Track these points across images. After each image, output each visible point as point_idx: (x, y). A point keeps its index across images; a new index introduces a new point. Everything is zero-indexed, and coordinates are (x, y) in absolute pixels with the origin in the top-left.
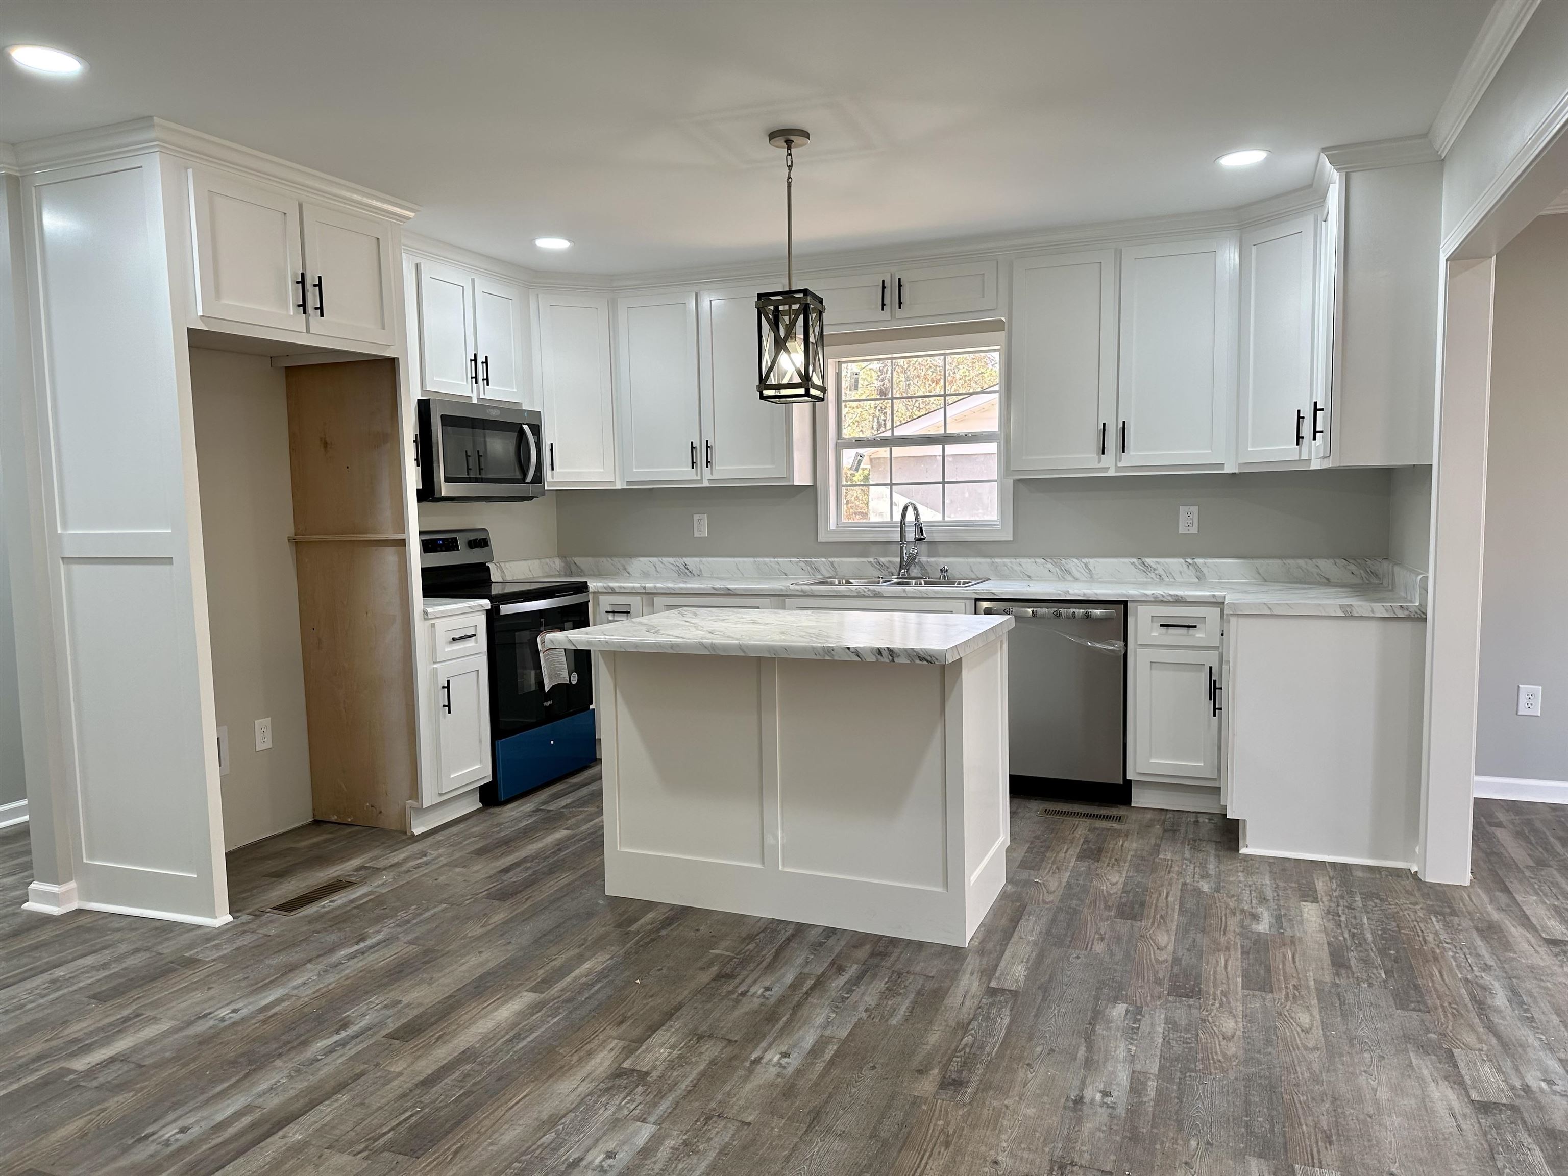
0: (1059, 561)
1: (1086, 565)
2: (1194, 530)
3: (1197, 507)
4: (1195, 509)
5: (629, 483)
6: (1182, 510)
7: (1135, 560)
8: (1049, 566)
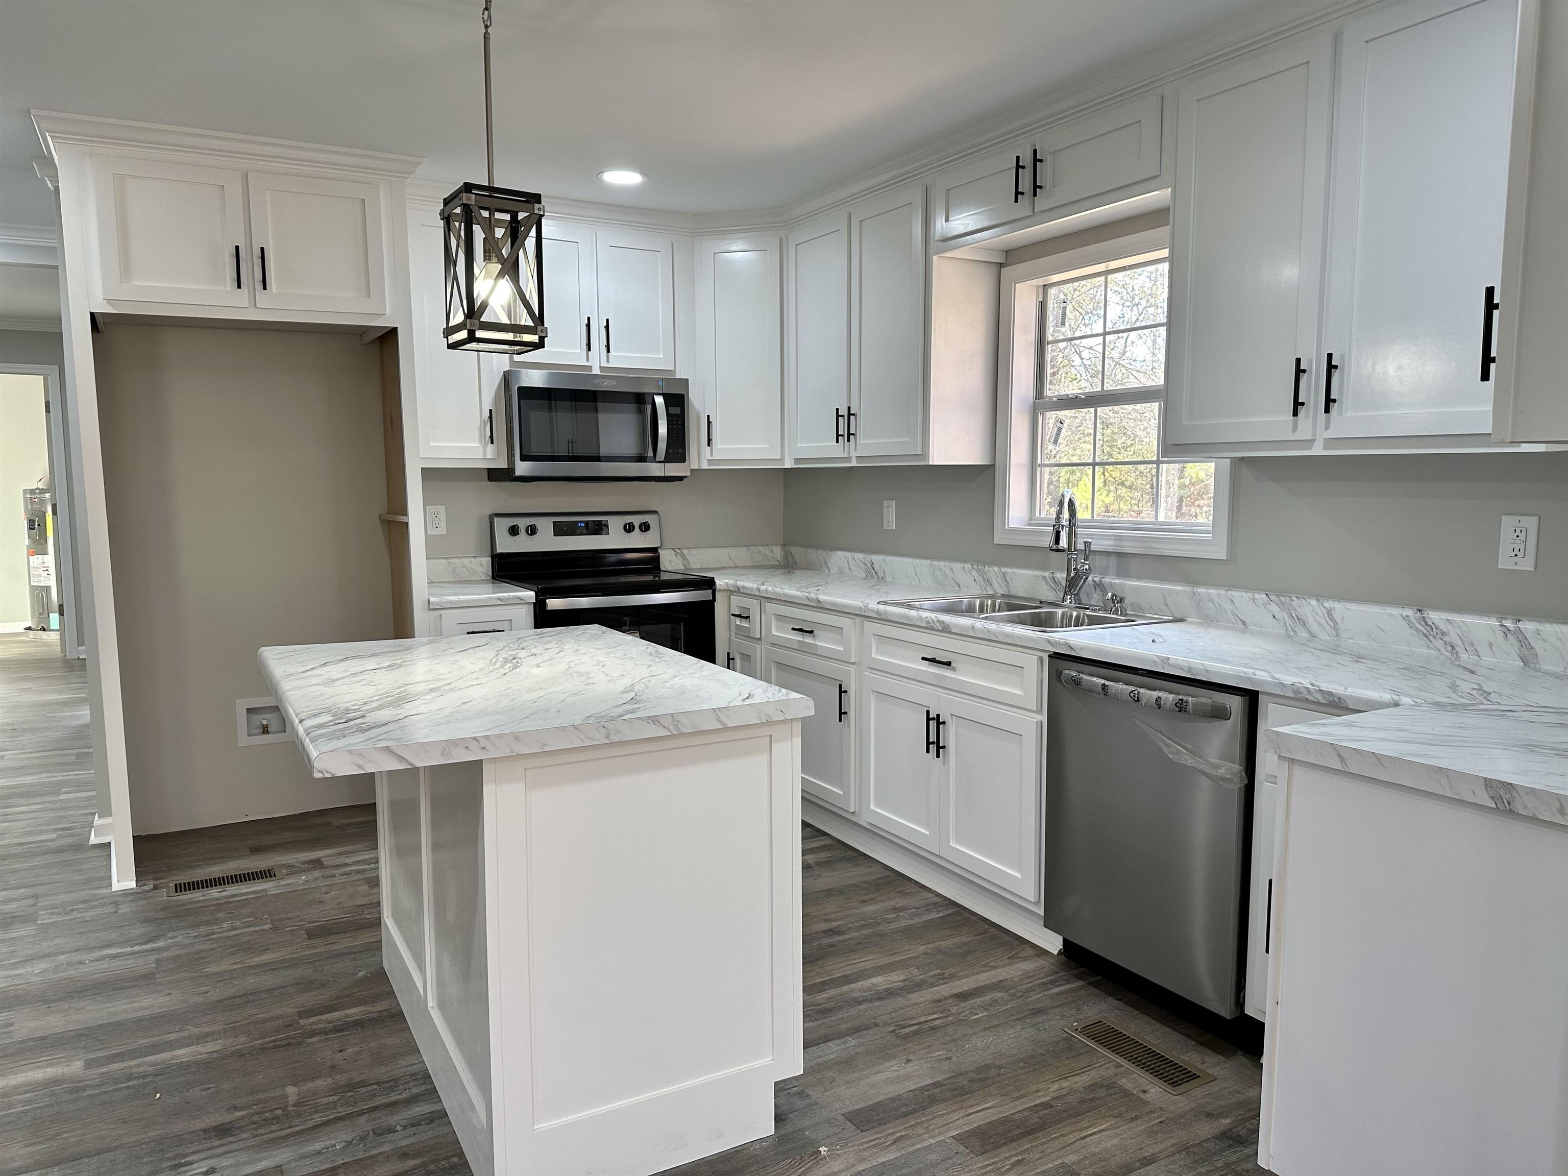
0: (1288, 600)
1: (1329, 612)
2: (1527, 564)
3: (1536, 519)
4: (1531, 523)
5: (797, 461)
6: (1508, 522)
7: (1409, 612)
8: (1274, 608)
